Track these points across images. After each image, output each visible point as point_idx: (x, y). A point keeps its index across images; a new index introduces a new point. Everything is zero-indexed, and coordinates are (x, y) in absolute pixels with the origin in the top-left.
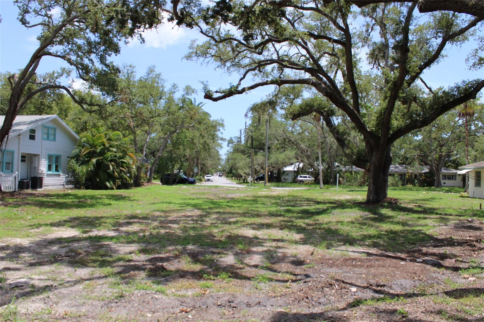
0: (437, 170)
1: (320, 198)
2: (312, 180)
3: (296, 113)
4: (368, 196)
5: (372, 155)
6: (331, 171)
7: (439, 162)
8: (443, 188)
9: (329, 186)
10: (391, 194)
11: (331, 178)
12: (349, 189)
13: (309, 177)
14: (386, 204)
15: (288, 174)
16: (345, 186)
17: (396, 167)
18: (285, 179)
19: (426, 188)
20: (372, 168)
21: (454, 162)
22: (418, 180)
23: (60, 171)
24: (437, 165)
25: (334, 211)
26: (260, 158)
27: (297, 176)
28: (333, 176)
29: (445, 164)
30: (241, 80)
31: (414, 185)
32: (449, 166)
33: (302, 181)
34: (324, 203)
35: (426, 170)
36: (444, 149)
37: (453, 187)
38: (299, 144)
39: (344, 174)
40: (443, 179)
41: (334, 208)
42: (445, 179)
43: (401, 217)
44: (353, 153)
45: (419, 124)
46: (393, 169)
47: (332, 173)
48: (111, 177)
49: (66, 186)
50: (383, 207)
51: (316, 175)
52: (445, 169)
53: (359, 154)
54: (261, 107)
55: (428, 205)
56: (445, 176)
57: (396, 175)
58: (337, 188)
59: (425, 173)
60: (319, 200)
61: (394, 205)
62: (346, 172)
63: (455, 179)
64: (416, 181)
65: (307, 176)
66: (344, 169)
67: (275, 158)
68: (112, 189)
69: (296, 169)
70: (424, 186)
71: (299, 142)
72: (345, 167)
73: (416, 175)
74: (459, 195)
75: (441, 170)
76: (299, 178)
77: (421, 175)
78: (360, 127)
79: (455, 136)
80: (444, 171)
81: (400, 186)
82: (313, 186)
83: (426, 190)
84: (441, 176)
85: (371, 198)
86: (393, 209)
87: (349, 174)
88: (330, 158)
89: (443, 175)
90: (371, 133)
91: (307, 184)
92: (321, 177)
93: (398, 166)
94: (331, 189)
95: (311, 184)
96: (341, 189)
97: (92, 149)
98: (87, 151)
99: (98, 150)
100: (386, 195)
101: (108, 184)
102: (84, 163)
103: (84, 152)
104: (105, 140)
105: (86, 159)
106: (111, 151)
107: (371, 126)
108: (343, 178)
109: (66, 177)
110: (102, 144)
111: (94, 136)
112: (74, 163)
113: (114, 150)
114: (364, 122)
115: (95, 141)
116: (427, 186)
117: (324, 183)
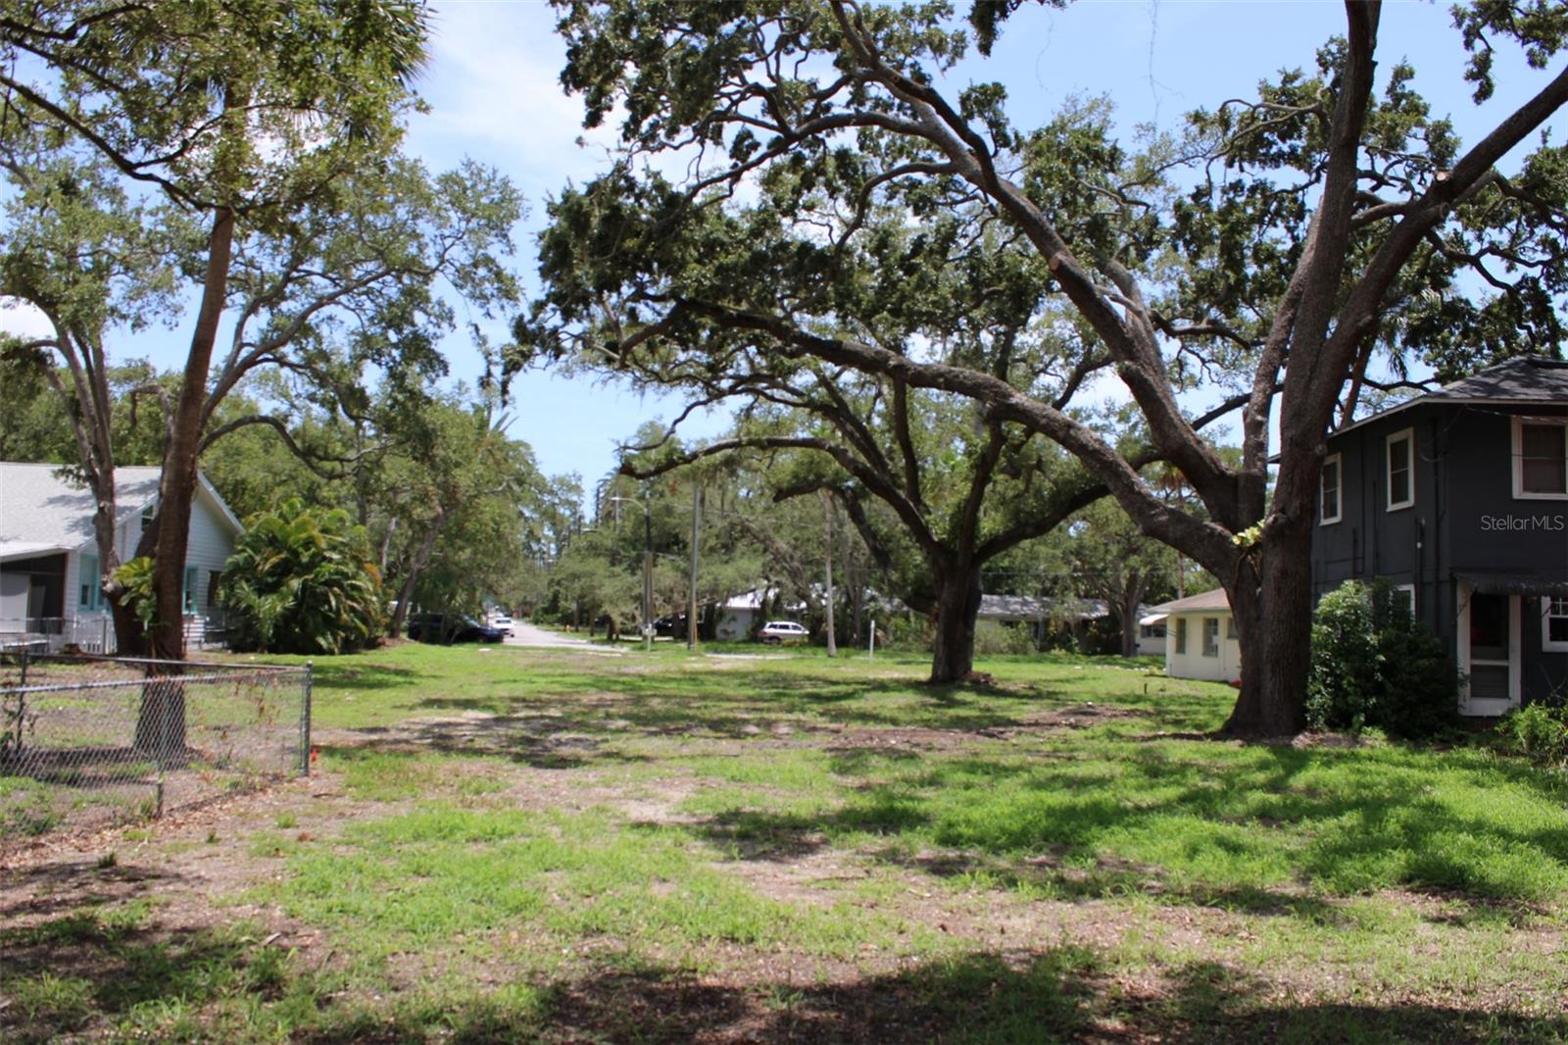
0: (1126, 611)
1: (835, 676)
2: (803, 636)
3: (785, 485)
4: (935, 670)
5: (943, 586)
6: (854, 611)
7: (1130, 592)
9: (851, 650)
10: (978, 667)
11: (854, 630)
12: (899, 659)
13: (795, 628)
14: (967, 684)
15: (734, 619)
16: (890, 651)
17: (1025, 603)
18: (725, 632)
20: (942, 614)
22: (1081, 637)
23: (195, 607)
24: (1126, 600)
25: (867, 695)
26: (665, 571)
27: (763, 625)
28: (858, 626)
30: (676, 422)
31: (1070, 650)
33: (775, 640)
34: (847, 683)
35: (1102, 611)
38: (770, 539)
39: (889, 620)
41: (868, 691)
42: (1147, 638)
44: (904, 580)
45: (1030, 530)
46: (1018, 607)
47: (858, 618)
48: (331, 624)
49: (206, 646)
50: (962, 688)
51: (814, 621)
53: (919, 581)
54: (707, 471)
57: (1023, 624)
58: (870, 656)
59: (1098, 620)
60: (834, 679)
61: (985, 686)
62: (893, 614)
64: (1075, 641)
65: (790, 624)
66: (888, 607)
67: (709, 578)
68: (331, 653)
69: (757, 605)
70: (1094, 654)
71: (771, 532)
72: (890, 602)
73: (1076, 625)
75: (1135, 614)
76: (768, 630)
77: (1086, 622)
78: (921, 533)
81: (1033, 653)
82: (808, 651)
84: (1136, 629)
85: (940, 673)
86: (980, 692)
87: (901, 622)
88: (852, 579)
89: (1142, 627)
90: (941, 544)
91: (790, 646)
92: (830, 628)
93: (1029, 599)
94: (854, 658)
95: (803, 645)
96: (881, 659)
97: (283, 556)
98: (274, 560)
99: (305, 558)
100: (969, 668)
101: (322, 641)
102: (263, 590)
103: (267, 563)
104: (315, 533)
105: (270, 580)
106: (330, 560)
107: (939, 531)
108: (885, 629)
109: (206, 624)
110: (309, 543)
111: (287, 522)
112: (245, 589)
113: (336, 556)
114: (927, 522)
115: (289, 535)
116: (1101, 653)
117: (838, 644)
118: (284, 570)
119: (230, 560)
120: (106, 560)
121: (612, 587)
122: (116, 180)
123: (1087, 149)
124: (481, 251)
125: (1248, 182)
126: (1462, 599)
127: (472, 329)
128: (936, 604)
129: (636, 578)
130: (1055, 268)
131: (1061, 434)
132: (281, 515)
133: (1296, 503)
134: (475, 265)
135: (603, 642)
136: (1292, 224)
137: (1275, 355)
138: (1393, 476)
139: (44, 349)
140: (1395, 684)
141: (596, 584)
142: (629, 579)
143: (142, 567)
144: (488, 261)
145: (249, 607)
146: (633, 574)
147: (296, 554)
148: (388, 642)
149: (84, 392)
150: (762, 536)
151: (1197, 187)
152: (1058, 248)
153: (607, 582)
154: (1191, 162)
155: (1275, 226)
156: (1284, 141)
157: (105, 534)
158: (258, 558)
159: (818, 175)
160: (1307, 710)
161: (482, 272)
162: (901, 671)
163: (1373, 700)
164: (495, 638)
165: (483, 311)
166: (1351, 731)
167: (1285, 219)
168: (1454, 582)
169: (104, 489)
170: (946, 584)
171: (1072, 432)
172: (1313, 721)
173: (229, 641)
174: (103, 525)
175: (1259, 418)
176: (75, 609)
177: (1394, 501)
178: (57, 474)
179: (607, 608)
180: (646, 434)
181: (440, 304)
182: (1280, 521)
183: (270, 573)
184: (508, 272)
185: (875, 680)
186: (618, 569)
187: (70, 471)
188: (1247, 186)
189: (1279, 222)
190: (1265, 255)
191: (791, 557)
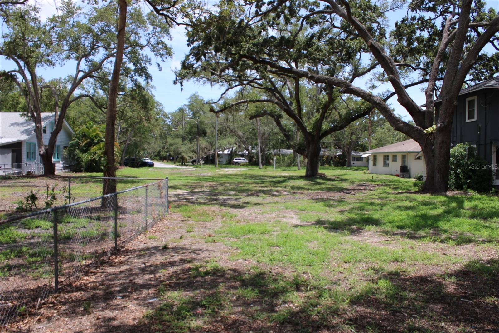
0: (348, 153)
2: (246, 162)
3: (253, 114)
4: (307, 172)
5: (309, 146)
6: (263, 154)
7: (350, 147)
8: (353, 167)
10: (320, 171)
11: (263, 160)
13: (243, 160)
14: (319, 177)
15: (222, 157)
19: (340, 167)
20: (309, 155)
21: (361, 146)
22: (334, 161)
23: (60, 158)
24: (348, 149)
27: (233, 159)
29: (354, 148)
31: (330, 165)
32: (358, 149)
33: (238, 163)
35: (339, 153)
36: (354, 137)
37: (360, 166)
38: (236, 131)
40: (352, 160)
42: (354, 160)
43: (329, 182)
45: (338, 128)
47: (264, 156)
49: (64, 171)
50: (317, 178)
51: (250, 157)
52: (354, 152)
55: (343, 177)
56: (354, 157)
59: (339, 155)
60: (272, 176)
61: (323, 177)
62: (275, 155)
63: (362, 161)
64: (332, 162)
65: (242, 158)
66: (273, 153)
67: (218, 144)
69: (229, 153)
70: (338, 166)
71: (237, 129)
73: (332, 157)
74: (363, 172)
75: (351, 153)
76: (235, 160)
77: (335, 156)
78: (302, 128)
79: (362, 126)
80: (353, 153)
82: (250, 167)
83: (340, 169)
84: (351, 158)
85: (309, 173)
86: (323, 179)
87: (278, 157)
89: (352, 157)
90: (309, 133)
91: (243, 165)
92: (260, 160)
95: (247, 165)
97: (88, 141)
98: (86, 142)
99: (96, 141)
100: (317, 171)
102: (84, 152)
103: (83, 143)
104: (99, 132)
105: (84, 149)
106: (103, 141)
107: (309, 129)
109: (63, 163)
110: (97, 136)
111: (89, 129)
112: (77, 151)
114: (305, 125)
115: (90, 134)
116: (340, 166)
117: (263, 165)
118: (89, 145)
119: (71, 142)
120: (40, 144)
121: (184, 148)
122: (36, 15)
123: (367, 6)
124: (159, 39)
125: (418, 17)
126: (494, 149)
127: (157, 65)
128: (306, 152)
129: (192, 145)
130: (369, 45)
131: (368, 98)
132: (87, 127)
133: (447, 120)
134: (158, 44)
135: (179, 165)
136: (430, 30)
137: (435, 73)
138: (468, 111)
139: (13, 73)
140: (475, 176)
141: (179, 147)
142: (190, 145)
143: (100, 147)
144: (162, 43)
145: (80, 158)
146: (191, 143)
147: (93, 140)
148: (120, 167)
149: (29, 88)
150: (234, 131)
151: (403, 18)
152: (370, 38)
153: (182, 146)
154: (394, 10)
155: (424, 31)
156: (430, 3)
157: (39, 135)
158: (80, 142)
159: (282, 13)
160: (448, 184)
161: (160, 46)
163: (469, 181)
164: (151, 165)
165: (161, 59)
166: (464, 190)
167: (427, 29)
168: (491, 144)
169: (38, 120)
170: (311, 146)
171: (371, 97)
172: (450, 187)
173: (70, 169)
174: (39, 131)
175: (431, 93)
176: (25, 160)
177: (468, 119)
178: (21, 115)
179: (183, 154)
180: (192, 98)
181: (146, 57)
182: (443, 126)
183: (84, 146)
184: (169, 46)
186: (186, 142)
187: (25, 114)
188: (417, 18)
189: (425, 30)
190: (420, 40)
191: (243, 137)
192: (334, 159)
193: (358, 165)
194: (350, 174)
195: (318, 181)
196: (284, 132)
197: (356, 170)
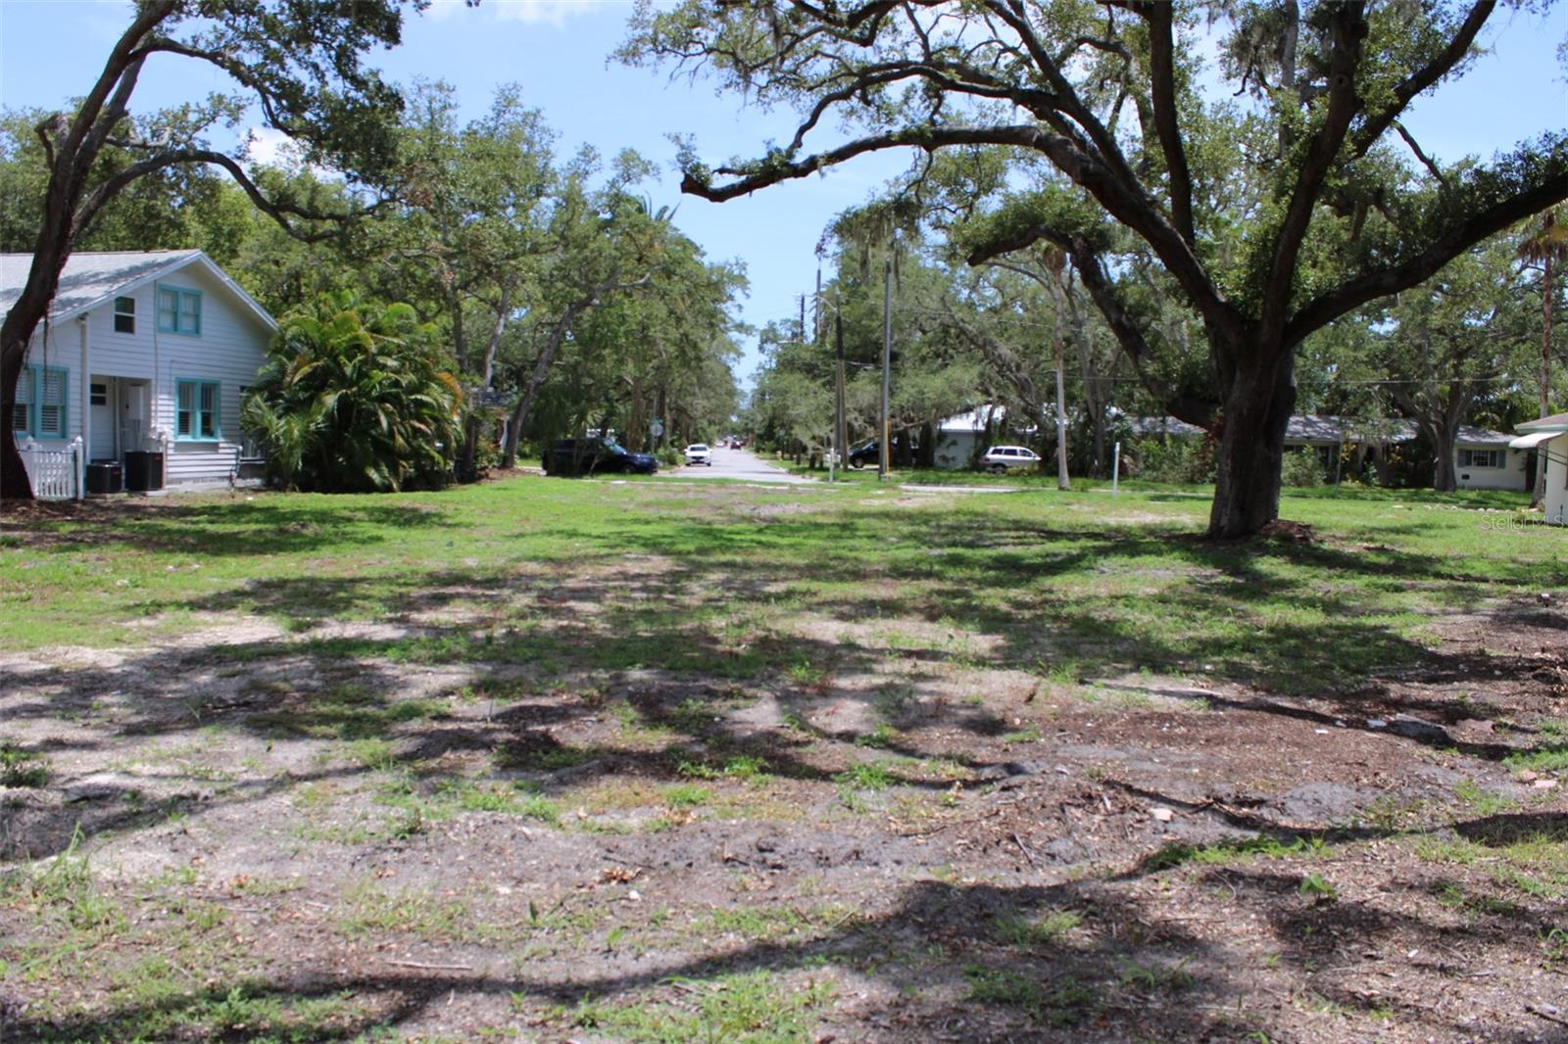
0: (1444, 432)
1: (1059, 520)
2: (1033, 463)
3: (984, 240)
4: (1216, 515)
5: (1232, 380)
6: (1095, 432)
7: (1451, 408)
8: (1460, 493)
9: (1089, 481)
11: (1094, 454)
12: (1152, 493)
13: (1024, 453)
14: (1272, 542)
15: (954, 443)
16: (1139, 481)
17: (1309, 423)
18: (944, 458)
19: (1404, 491)
20: (1230, 426)
21: (1500, 407)
22: (1380, 466)
23: (219, 432)
24: (1444, 418)
25: (1104, 563)
26: (863, 389)
27: (985, 449)
28: (1101, 451)
29: (1471, 414)
30: (803, 130)
31: (1366, 481)
32: (1484, 420)
34: (1072, 536)
35: (1407, 433)
36: (1470, 364)
37: (1494, 489)
38: (991, 342)
39: (1138, 443)
40: (1460, 464)
41: (1103, 552)
42: (1468, 463)
43: (1321, 583)
44: (1167, 375)
45: (1389, 280)
46: (1299, 428)
47: (1100, 441)
48: (385, 453)
49: (240, 483)
50: (1264, 550)
51: (1046, 445)
52: (1469, 432)
53: (1189, 376)
54: (869, 219)
55: (1410, 547)
56: (1469, 452)
57: (1308, 449)
58: (1114, 489)
59: (1402, 444)
60: (1055, 527)
61: (1300, 546)
62: (1144, 436)
63: (1503, 465)
64: (1372, 470)
65: (1018, 448)
66: (1137, 429)
67: (912, 391)
68: (388, 489)
69: (981, 427)
70: (1397, 486)
71: (992, 336)
72: (1140, 421)
73: (1371, 450)
75: (1455, 435)
76: (989, 456)
77: (1388, 448)
78: (1195, 287)
79: (1507, 322)
80: (1465, 437)
81: (1321, 486)
82: (1037, 481)
83: (1406, 499)
84: (1455, 454)
85: (1224, 521)
87: (1153, 445)
88: (1093, 392)
89: (1461, 451)
90: (1230, 307)
91: (1018, 475)
92: (1062, 453)
93: (1314, 418)
94: (1092, 490)
95: (1031, 474)
96: (1128, 492)
97: (321, 363)
98: (309, 368)
99: (348, 366)
100: (1272, 510)
101: (373, 474)
103: (298, 373)
104: (362, 332)
105: (299, 395)
106: (383, 368)
107: (1229, 285)
108: (1134, 456)
109: (238, 454)
110: (356, 347)
111: (327, 319)
113: (391, 363)
114: (1208, 270)
115: (328, 337)
116: (1406, 487)
117: (1073, 473)
118: (317, 383)
119: (259, 371)
121: (807, 406)
128: (1218, 411)
132: (318, 311)
141: (790, 402)
146: (827, 391)
147: (337, 361)
148: (496, 473)
150: (980, 340)
158: (289, 368)
162: (1156, 512)
170: (1238, 376)
183: (301, 386)
185: (1118, 530)
191: (1018, 367)
192: (1379, 454)
193: (1484, 483)
194: (1450, 527)
195: (1266, 565)
196: (1114, 316)
197: (1474, 504)
